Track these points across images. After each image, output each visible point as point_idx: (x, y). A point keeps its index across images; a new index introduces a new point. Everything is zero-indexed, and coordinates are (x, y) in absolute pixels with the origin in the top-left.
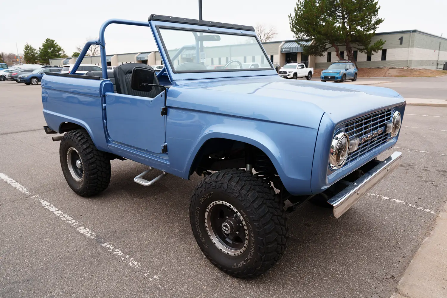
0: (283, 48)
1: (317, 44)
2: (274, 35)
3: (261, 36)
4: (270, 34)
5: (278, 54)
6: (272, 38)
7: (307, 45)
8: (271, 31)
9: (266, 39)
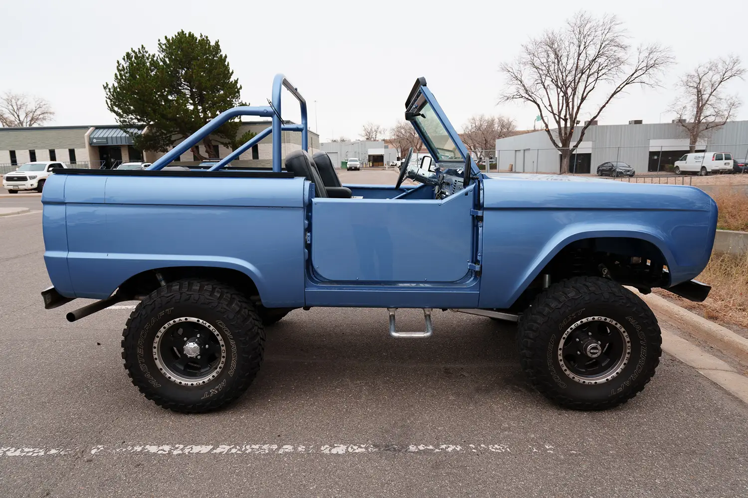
0: (94, 138)
1: (158, 134)
2: (46, 115)
3: (18, 116)
4: (38, 112)
5: (85, 148)
6: (44, 121)
7: (141, 134)
8: (39, 108)
9: (31, 121)
